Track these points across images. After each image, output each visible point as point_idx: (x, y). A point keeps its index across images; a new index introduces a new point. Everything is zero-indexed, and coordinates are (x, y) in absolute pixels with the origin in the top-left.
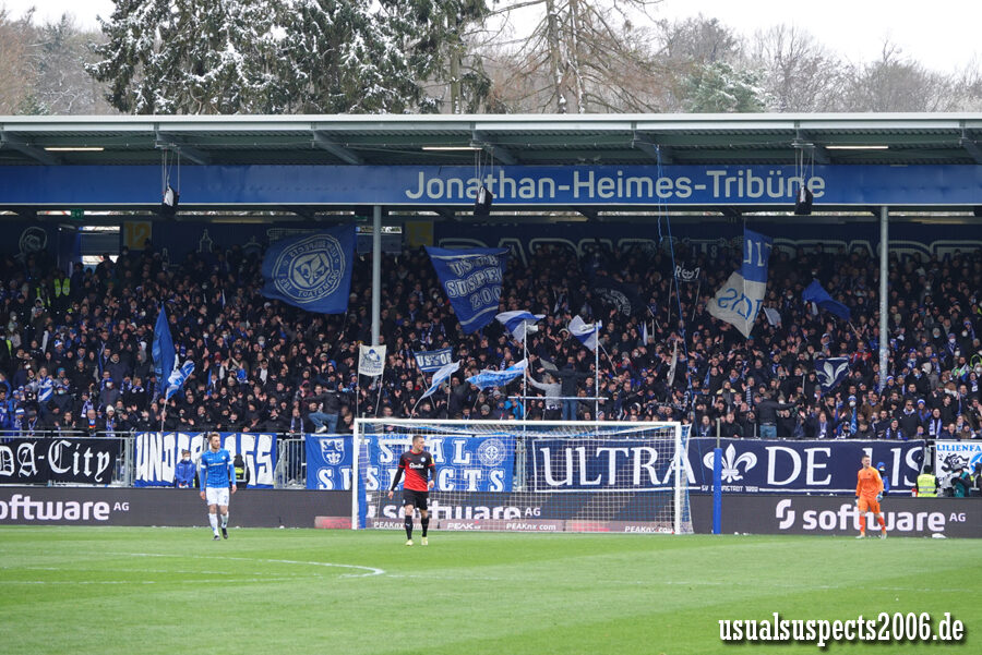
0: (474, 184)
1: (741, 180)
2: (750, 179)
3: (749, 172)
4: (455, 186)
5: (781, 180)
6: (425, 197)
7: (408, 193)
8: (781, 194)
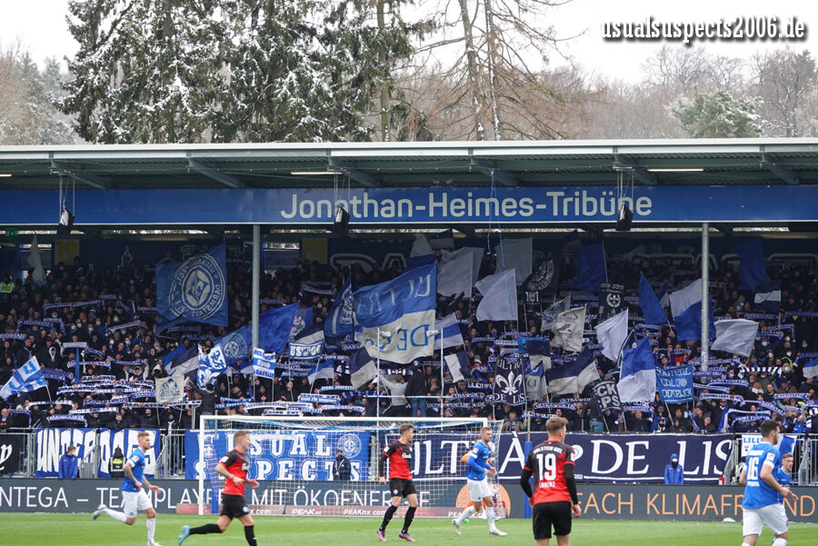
1: (577, 200)
2: (586, 200)
3: (585, 193)
5: (613, 200)
6: (298, 217)
7: (283, 213)
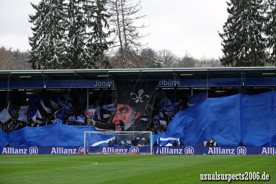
0: (108, 83)
1: (163, 82)
2: (164, 82)
3: (164, 80)
4: (104, 84)
5: (171, 82)
6: (98, 86)
7: (94, 85)
8: (171, 85)
